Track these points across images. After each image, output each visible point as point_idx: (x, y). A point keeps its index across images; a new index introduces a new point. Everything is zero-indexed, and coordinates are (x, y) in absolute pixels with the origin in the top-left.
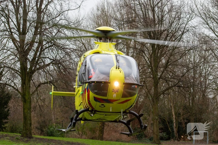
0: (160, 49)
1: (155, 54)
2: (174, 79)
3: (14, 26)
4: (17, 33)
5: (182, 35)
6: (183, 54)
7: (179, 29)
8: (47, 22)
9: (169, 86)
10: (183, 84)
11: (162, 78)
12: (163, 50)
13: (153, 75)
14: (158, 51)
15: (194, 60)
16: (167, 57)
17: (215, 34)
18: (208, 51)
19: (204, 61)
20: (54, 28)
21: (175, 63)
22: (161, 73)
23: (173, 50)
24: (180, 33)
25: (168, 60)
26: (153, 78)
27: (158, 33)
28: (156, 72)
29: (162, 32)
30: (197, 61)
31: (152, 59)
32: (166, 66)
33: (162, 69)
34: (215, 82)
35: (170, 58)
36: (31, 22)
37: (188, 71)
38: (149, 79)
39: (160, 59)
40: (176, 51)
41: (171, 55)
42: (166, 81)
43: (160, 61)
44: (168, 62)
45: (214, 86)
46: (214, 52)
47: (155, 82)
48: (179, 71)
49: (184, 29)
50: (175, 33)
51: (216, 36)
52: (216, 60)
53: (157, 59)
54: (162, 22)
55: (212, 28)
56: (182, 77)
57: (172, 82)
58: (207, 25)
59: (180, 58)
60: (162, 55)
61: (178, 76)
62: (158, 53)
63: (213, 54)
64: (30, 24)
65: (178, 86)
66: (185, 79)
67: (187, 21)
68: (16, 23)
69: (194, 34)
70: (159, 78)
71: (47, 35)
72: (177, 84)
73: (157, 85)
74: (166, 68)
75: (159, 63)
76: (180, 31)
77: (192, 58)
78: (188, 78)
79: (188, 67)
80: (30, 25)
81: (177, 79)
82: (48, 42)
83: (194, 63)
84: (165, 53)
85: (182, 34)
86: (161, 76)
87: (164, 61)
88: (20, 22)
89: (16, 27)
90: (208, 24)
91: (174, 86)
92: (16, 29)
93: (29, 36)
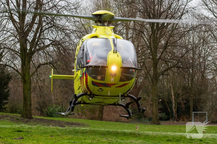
0: (159, 30)
1: (154, 35)
2: (174, 60)
3: (14, 8)
4: (17, 14)
5: (181, 17)
6: (182, 35)
7: (178, 10)
8: (46, 3)
9: (168, 66)
10: (182, 65)
11: (161, 59)
12: (162, 31)
13: (152, 56)
14: (157, 32)
15: (193, 41)
16: (166, 38)
17: (214, 15)
18: (207, 32)
19: (203, 42)
20: (54, 9)
21: (174, 44)
22: (160, 54)
23: (173, 32)
24: (180, 14)
25: (168, 41)
26: (153, 59)
27: (157, 14)
28: (155, 53)
29: (162, 14)
30: (197, 42)
31: (151, 40)
32: (166, 47)
33: (161, 50)
34: (214, 63)
35: (169, 39)
36: (31, 4)
37: (187, 52)
38: (148, 60)
39: (159, 40)
40: (175, 32)
41: (170, 36)
42: (166, 62)
43: (160, 42)
44: (167, 43)
45: (213, 67)
46: (213, 33)
47: (154, 63)
48: (178, 52)
49: (184, 10)
50: (174, 14)
51: (215, 18)
52: (215, 41)
53: (156, 40)
54: (161, 3)
55: (211, 9)
56: (181, 58)
57: (171, 62)
58: (206, 7)
59: (180, 39)
60: (161, 36)
61: (177, 57)
62: (157, 34)
63: (212, 35)
64: (30, 5)
65: (177, 67)
66: (185, 59)
67: (186, 2)
68: (15, 4)
69: (194, 15)
70: (159, 59)
71: (46, 17)
72: (176, 65)
73: (156, 66)
74: (166, 49)
75: (158, 44)
76: (180, 12)
77: (191, 39)
78: (188, 59)
79: (187, 48)
80: (30, 7)
81: (177, 60)
82: (48, 24)
83: (193, 44)
84: (164, 34)
85: (182, 15)
86: (160, 57)
87: (163, 42)
88: (20, 4)
89: (16, 8)
90: (207, 5)
91: (173, 67)
92: (16, 10)
93: (28, 18)
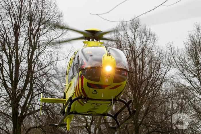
0: (140, 97)
1: (136, 102)
2: (154, 124)
4: (10, 81)
5: (161, 85)
6: (162, 102)
7: (158, 79)
8: (37, 71)
9: (149, 131)
10: (162, 130)
11: (143, 124)
12: (143, 98)
13: (134, 121)
14: (139, 99)
15: (172, 108)
16: (147, 105)
17: (191, 84)
18: (185, 99)
19: (181, 109)
20: (44, 77)
21: (154, 111)
22: (142, 119)
23: (153, 99)
24: (159, 82)
25: (148, 107)
26: (134, 124)
27: (139, 82)
28: (137, 118)
29: (143, 82)
30: (175, 108)
31: (133, 106)
32: (146, 113)
33: (142, 116)
34: (191, 128)
35: (150, 105)
36: (23, 71)
37: (166, 117)
38: (130, 125)
39: (141, 106)
40: (156, 98)
41: (151, 103)
42: (146, 127)
43: (141, 108)
44: (148, 109)
45: (190, 131)
46: (190, 100)
47: (135, 128)
48: (158, 118)
49: (163, 79)
50: (154, 83)
51: (191, 86)
52: (192, 108)
53: (138, 107)
54: (142, 72)
55: (188, 78)
56: (161, 123)
57: (151, 127)
58: (184, 76)
59: (159, 106)
60: (142, 103)
61: (157, 122)
62: (139, 101)
63: (189, 102)
64: (22, 73)
65: (157, 132)
66: (164, 124)
67: (165, 71)
68: (9, 72)
69: (172, 83)
70: (140, 124)
71: (37, 84)
72: (156, 130)
73: (138, 130)
74: (146, 114)
75: (140, 110)
77: (170, 105)
78: (167, 124)
79: (166, 114)
80: (22, 74)
81: (157, 125)
82: (38, 90)
83: (172, 110)
84: (145, 101)
85: (161, 83)
86: (141, 122)
87: (144, 108)
88: (13, 72)
89: (9, 75)
90: (184, 75)
91: (153, 131)
92: (9, 77)
93: (20, 85)
